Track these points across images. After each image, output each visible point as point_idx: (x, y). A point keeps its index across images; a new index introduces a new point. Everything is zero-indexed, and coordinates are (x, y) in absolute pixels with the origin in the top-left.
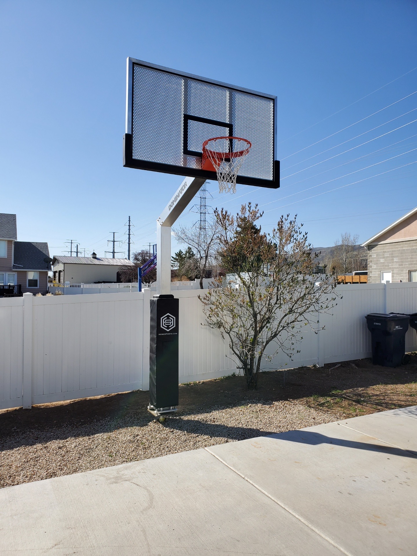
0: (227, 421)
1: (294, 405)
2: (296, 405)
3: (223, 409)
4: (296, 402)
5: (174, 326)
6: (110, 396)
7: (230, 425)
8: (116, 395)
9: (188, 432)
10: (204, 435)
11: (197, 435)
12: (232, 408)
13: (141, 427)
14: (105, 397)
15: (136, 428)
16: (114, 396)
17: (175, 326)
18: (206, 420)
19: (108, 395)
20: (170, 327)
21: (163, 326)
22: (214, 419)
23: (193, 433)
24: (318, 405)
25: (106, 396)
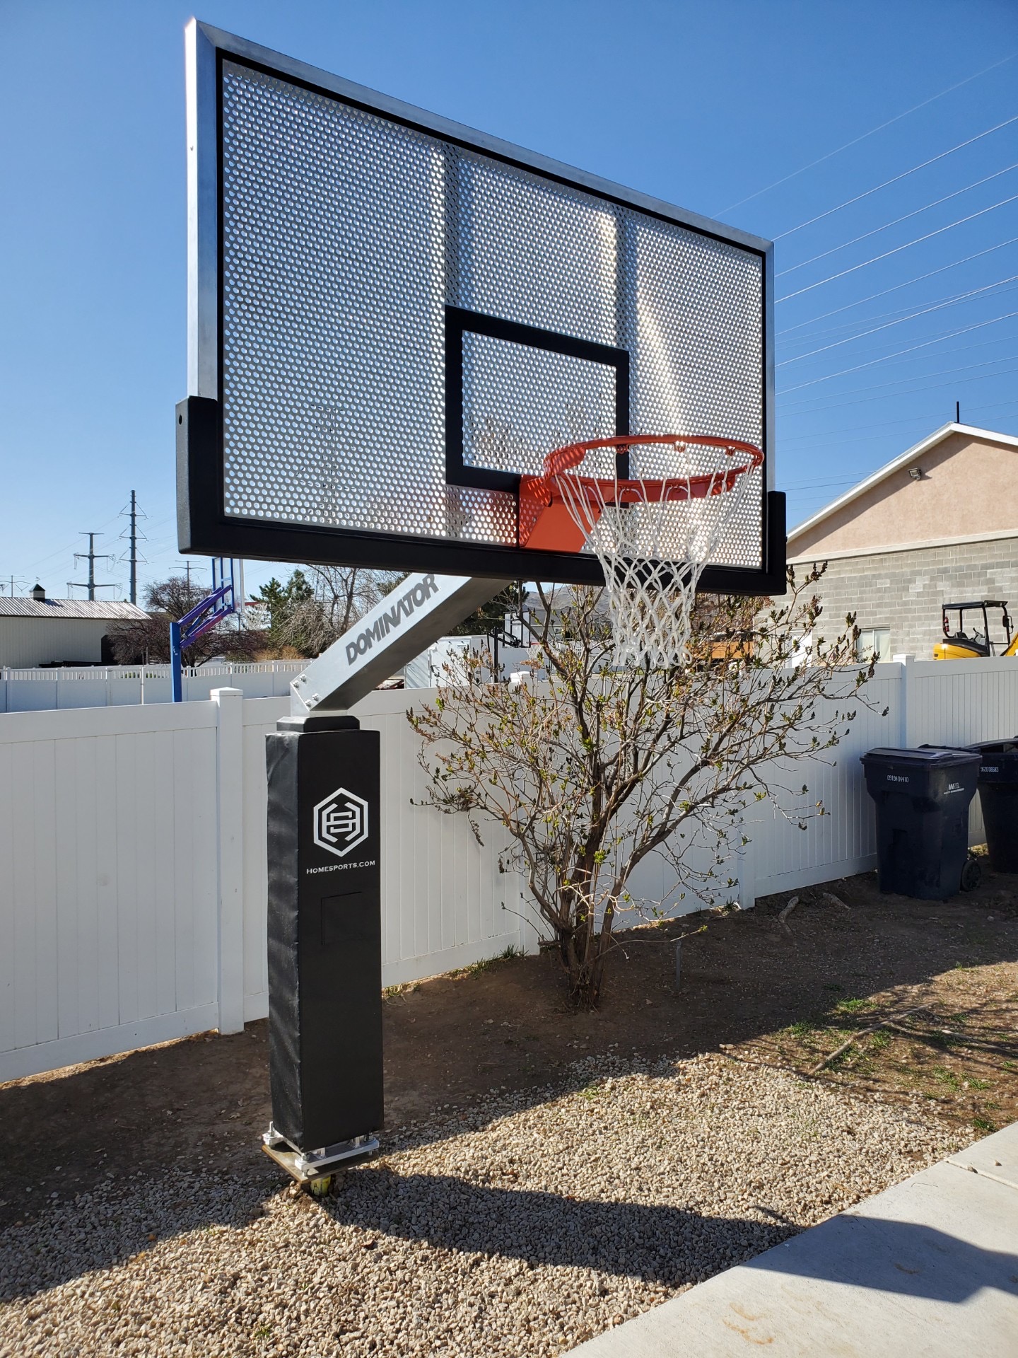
0: (561, 1169)
1: (749, 1069)
2: (757, 1068)
3: (524, 1107)
4: (750, 1053)
5: (361, 833)
6: (109, 1062)
7: (580, 1194)
8: (130, 1056)
9: (433, 1244)
10: (501, 1256)
11: (473, 1257)
12: (553, 1100)
13: (242, 1227)
14: (91, 1070)
15: (222, 1233)
16: (124, 1062)
17: (366, 835)
18: (484, 1171)
19: (102, 1060)
20: (348, 838)
21: (322, 837)
22: (512, 1162)
23: (455, 1250)
24: (826, 1065)
25: (93, 1065)
